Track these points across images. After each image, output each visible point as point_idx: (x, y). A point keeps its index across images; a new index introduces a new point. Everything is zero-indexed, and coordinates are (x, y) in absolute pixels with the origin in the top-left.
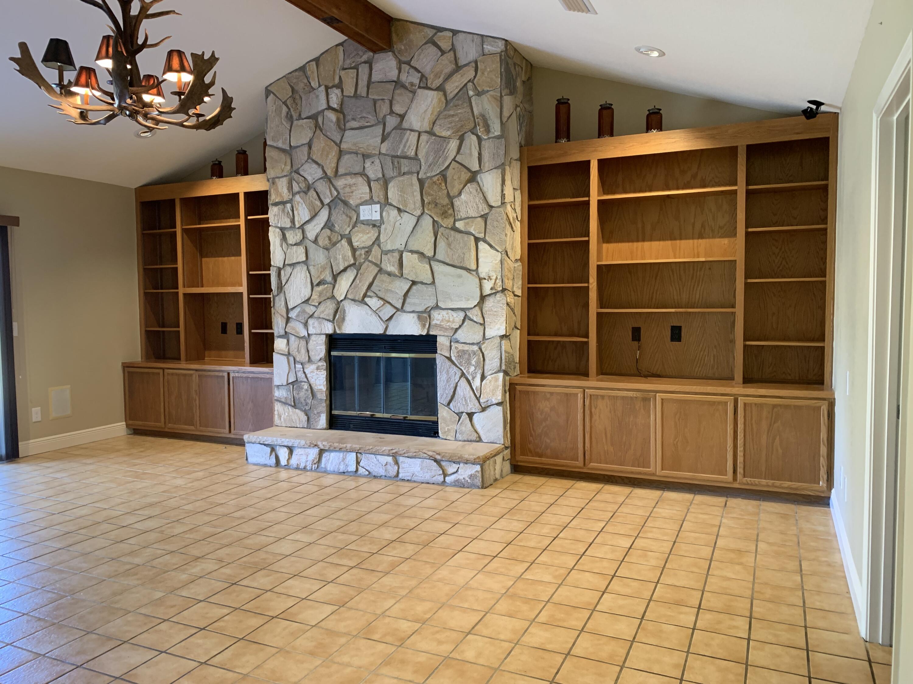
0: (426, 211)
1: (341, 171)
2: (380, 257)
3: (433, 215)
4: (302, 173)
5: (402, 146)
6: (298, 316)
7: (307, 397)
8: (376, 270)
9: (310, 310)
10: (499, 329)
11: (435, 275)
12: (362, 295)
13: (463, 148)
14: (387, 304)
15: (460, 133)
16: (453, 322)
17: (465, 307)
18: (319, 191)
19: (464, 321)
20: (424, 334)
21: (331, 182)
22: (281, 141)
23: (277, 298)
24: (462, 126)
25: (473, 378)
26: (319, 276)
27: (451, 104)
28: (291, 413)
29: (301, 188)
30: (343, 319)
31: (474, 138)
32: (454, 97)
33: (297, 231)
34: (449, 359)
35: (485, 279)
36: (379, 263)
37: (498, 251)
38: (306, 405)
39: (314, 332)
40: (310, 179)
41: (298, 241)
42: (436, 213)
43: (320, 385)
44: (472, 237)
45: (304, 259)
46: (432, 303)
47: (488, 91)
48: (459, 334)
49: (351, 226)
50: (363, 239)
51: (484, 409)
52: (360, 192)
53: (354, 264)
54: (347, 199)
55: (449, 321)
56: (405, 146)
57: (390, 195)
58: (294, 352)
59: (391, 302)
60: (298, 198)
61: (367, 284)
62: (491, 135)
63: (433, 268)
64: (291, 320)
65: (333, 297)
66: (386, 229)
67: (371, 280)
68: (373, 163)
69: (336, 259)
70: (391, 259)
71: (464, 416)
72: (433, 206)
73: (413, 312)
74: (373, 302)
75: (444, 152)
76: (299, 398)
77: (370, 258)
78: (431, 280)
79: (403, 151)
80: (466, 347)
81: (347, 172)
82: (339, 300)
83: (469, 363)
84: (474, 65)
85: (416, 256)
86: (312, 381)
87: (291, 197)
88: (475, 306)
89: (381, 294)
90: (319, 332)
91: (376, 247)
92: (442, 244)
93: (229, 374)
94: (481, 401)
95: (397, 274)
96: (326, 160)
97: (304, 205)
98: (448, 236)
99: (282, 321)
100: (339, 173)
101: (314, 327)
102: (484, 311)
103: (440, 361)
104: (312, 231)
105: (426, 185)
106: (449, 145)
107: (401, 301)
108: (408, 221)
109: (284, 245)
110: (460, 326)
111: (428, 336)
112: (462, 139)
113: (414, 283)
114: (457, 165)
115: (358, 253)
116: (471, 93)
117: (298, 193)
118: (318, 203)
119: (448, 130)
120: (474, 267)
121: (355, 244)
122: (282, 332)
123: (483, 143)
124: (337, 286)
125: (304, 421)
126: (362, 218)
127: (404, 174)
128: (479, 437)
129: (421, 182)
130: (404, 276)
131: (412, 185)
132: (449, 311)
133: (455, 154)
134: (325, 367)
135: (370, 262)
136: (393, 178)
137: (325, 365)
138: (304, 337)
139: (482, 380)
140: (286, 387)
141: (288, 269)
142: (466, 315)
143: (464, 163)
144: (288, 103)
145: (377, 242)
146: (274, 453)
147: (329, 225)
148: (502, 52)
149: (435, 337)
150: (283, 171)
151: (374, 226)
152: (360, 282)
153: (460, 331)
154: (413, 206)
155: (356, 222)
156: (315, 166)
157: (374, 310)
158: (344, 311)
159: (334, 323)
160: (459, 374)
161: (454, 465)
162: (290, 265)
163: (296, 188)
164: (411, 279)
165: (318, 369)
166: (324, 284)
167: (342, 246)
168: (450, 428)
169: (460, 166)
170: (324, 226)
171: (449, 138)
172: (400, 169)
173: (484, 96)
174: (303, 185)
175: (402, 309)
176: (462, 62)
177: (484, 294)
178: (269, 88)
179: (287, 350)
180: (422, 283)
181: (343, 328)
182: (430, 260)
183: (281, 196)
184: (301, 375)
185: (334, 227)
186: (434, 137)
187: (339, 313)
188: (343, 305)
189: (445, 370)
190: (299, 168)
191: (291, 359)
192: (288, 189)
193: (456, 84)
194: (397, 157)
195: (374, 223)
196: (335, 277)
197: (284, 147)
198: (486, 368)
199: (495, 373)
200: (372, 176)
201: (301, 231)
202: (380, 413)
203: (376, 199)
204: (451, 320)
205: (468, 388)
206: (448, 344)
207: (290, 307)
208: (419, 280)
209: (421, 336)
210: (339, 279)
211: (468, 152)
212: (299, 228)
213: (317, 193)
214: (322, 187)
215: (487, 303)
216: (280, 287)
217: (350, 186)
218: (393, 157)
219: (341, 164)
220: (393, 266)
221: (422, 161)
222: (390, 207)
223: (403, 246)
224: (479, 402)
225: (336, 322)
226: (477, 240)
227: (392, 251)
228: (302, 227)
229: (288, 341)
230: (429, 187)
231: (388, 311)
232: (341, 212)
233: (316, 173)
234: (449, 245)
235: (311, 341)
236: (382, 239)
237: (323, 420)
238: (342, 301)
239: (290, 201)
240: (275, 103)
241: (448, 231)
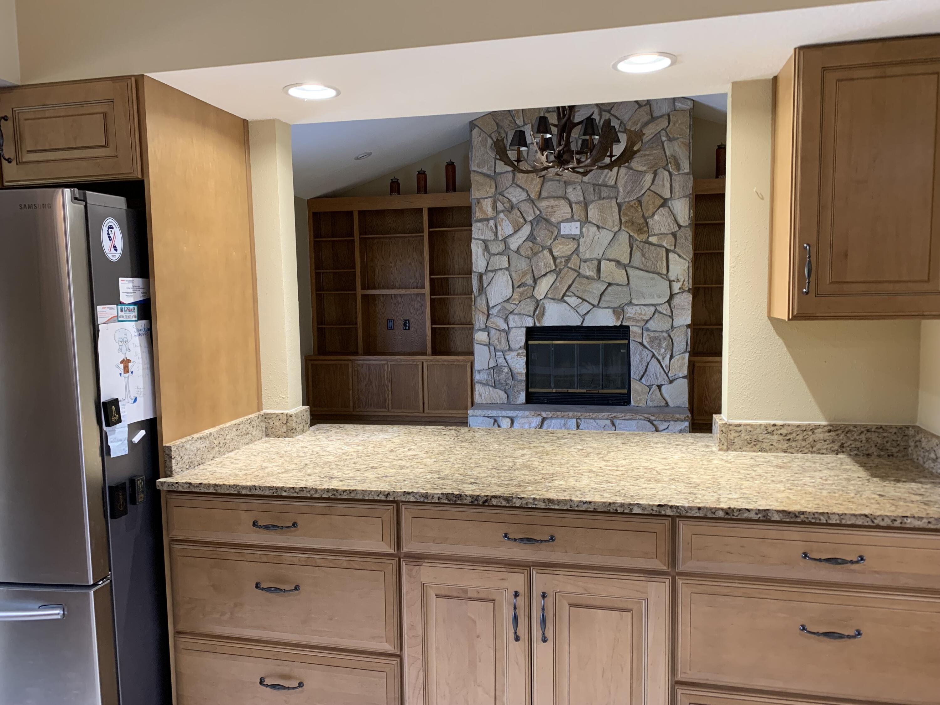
0: (623, 228)
1: (544, 194)
2: (578, 264)
3: (630, 231)
4: (506, 195)
5: (603, 177)
6: (499, 312)
7: (508, 378)
8: (576, 274)
9: (510, 307)
10: (686, 319)
11: (630, 278)
12: (561, 295)
13: (656, 180)
14: (584, 302)
15: (655, 169)
16: (645, 315)
17: (656, 303)
18: (522, 210)
19: (654, 314)
20: (619, 325)
21: (534, 203)
22: (486, 168)
23: (478, 299)
24: (656, 163)
25: (663, 358)
26: (520, 280)
27: (647, 146)
28: (492, 392)
29: (505, 208)
30: (543, 314)
31: (666, 173)
32: (649, 141)
33: (499, 243)
34: (642, 344)
35: (674, 281)
36: (577, 269)
37: (685, 260)
38: (507, 385)
39: (515, 326)
40: (514, 200)
41: (500, 251)
42: (633, 230)
43: (520, 368)
44: (664, 250)
45: (507, 266)
46: (626, 301)
47: (678, 138)
48: (652, 325)
49: (552, 240)
50: (563, 250)
51: (671, 382)
52: (562, 211)
53: (555, 270)
54: (549, 217)
55: (641, 314)
56: (606, 177)
57: (590, 214)
58: (496, 342)
59: (588, 300)
60: (502, 215)
61: (567, 286)
62: (681, 172)
63: (628, 273)
64: (490, 316)
65: (533, 296)
66: (585, 242)
67: (570, 282)
68: (575, 189)
69: (537, 265)
70: (590, 266)
71: (654, 387)
72: (630, 224)
73: (608, 308)
74: (573, 301)
75: (640, 182)
76: (499, 380)
77: (569, 265)
78: (627, 282)
79: (604, 181)
80: (657, 335)
81: (550, 195)
82: (539, 299)
83: (659, 346)
84: (667, 117)
85: (614, 263)
86: (512, 365)
87: (495, 215)
88: (665, 302)
89: (578, 294)
90: (520, 325)
91: (575, 256)
92: (637, 255)
93: (423, 362)
94: (670, 375)
95: (596, 277)
96: (531, 184)
97: (507, 221)
98: (643, 247)
99: (483, 317)
100: (542, 196)
101: (513, 321)
102: (672, 306)
103: (632, 346)
104: (514, 243)
105: (624, 207)
106: (646, 177)
107: (598, 299)
108: (606, 236)
109: (486, 254)
110: (651, 318)
111: (621, 326)
112: (655, 174)
113: (610, 284)
114: (652, 193)
115: (558, 261)
116: (664, 139)
117: (503, 211)
118: (522, 220)
119: (644, 166)
120: (665, 272)
121: (556, 254)
122: (483, 326)
123: (673, 177)
124: (537, 288)
125: (504, 398)
126: (562, 233)
127: (603, 198)
128: (667, 403)
129: (619, 206)
130: (601, 279)
131: (611, 207)
132: (642, 307)
133: (650, 184)
134: (525, 354)
135: (568, 267)
136: (593, 201)
137: (525, 351)
138: (503, 330)
139: (671, 359)
140: (487, 372)
141: (490, 275)
142: (656, 309)
143: (657, 192)
144: (493, 135)
145: (576, 252)
146: (496, 424)
147: (531, 238)
148: (691, 109)
149: (628, 327)
150: (488, 193)
151: (574, 239)
152: (560, 284)
153: (651, 322)
154: (611, 224)
155: (556, 236)
156: (519, 189)
157: (573, 306)
158: (544, 308)
159: (534, 318)
160: (650, 355)
161: (665, 423)
162: (492, 271)
163: (500, 207)
164: (608, 281)
165: (518, 355)
166: (525, 287)
167: (544, 255)
168: (641, 397)
169: (654, 194)
170: (526, 239)
171: (645, 172)
172: (600, 194)
173: (675, 142)
174: (508, 205)
175: (598, 306)
176: (656, 114)
177: (674, 292)
178: (474, 122)
179: (488, 341)
180: (618, 285)
181: (543, 321)
182: (625, 267)
183: (485, 213)
184: (501, 361)
185: (536, 239)
186: (632, 171)
187: (538, 309)
188: (543, 303)
189: (638, 353)
190: (503, 191)
191: (492, 348)
192: (492, 208)
193: (652, 131)
194: (598, 185)
195: (573, 237)
196: (535, 281)
197: (489, 173)
198: (674, 350)
199: (682, 353)
200: (573, 198)
201: (503, 243)
202: (574, 388)
203: (576, 218)
204: (643, 313)
205: (659, 366)
206: (640, 332)
207: (491, 305)
208: (615, 282)
209: (615, 327)
210: (538, 282)
211: (661, 183)
212: (501, 240)
213: (520, 212)
214: (526, 207)
215: (675, 299)
216: (482, 289)
217: (553, 207)
218: (594, 185)
219: (544, 189)
220: (592, 271)
221: (621, 189)
222: (590, 224)
223: (601, 255)
224: (668, 377)
225: (536, 317)
226: (668, 251)
227: (591, 260)
228: (505, 240)
229: (489, 333)
230: (627, 209)
231: (586, 307)
232: (544, 228)
233: (520, 195)
234: (643, 255)
235: (511, 333)
236: (581, 249)
237: (522, 398)
238: (541, 300)
239: (494, 218)
240: (480, 135)
241: (642, 244)
